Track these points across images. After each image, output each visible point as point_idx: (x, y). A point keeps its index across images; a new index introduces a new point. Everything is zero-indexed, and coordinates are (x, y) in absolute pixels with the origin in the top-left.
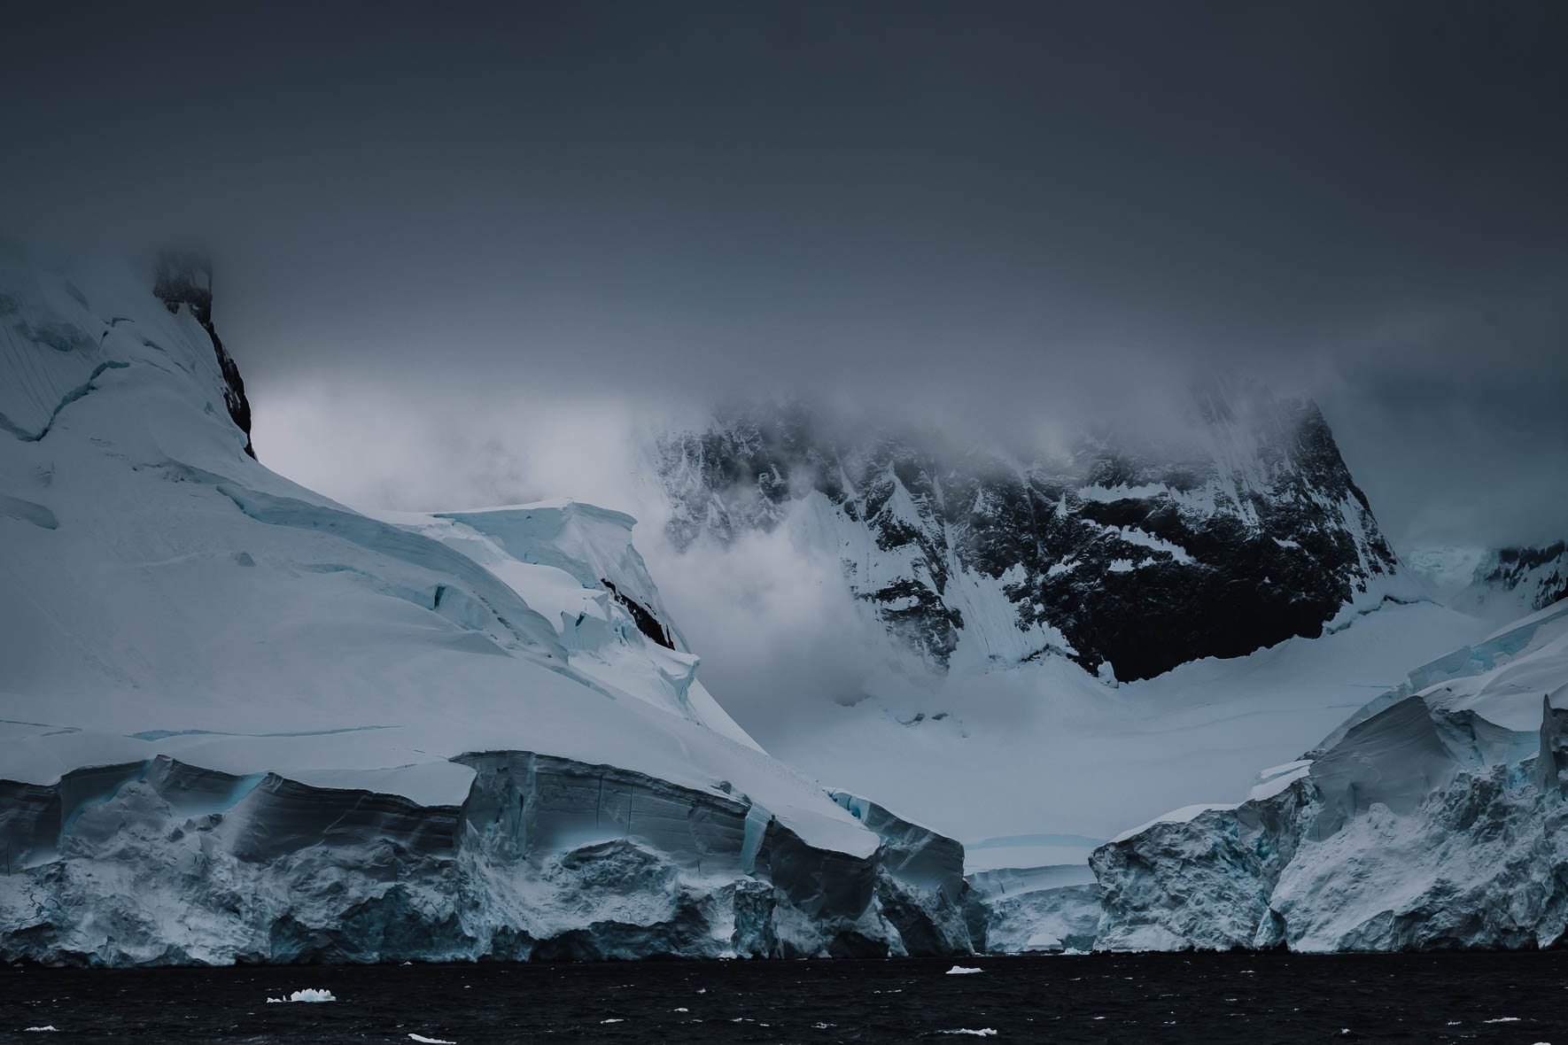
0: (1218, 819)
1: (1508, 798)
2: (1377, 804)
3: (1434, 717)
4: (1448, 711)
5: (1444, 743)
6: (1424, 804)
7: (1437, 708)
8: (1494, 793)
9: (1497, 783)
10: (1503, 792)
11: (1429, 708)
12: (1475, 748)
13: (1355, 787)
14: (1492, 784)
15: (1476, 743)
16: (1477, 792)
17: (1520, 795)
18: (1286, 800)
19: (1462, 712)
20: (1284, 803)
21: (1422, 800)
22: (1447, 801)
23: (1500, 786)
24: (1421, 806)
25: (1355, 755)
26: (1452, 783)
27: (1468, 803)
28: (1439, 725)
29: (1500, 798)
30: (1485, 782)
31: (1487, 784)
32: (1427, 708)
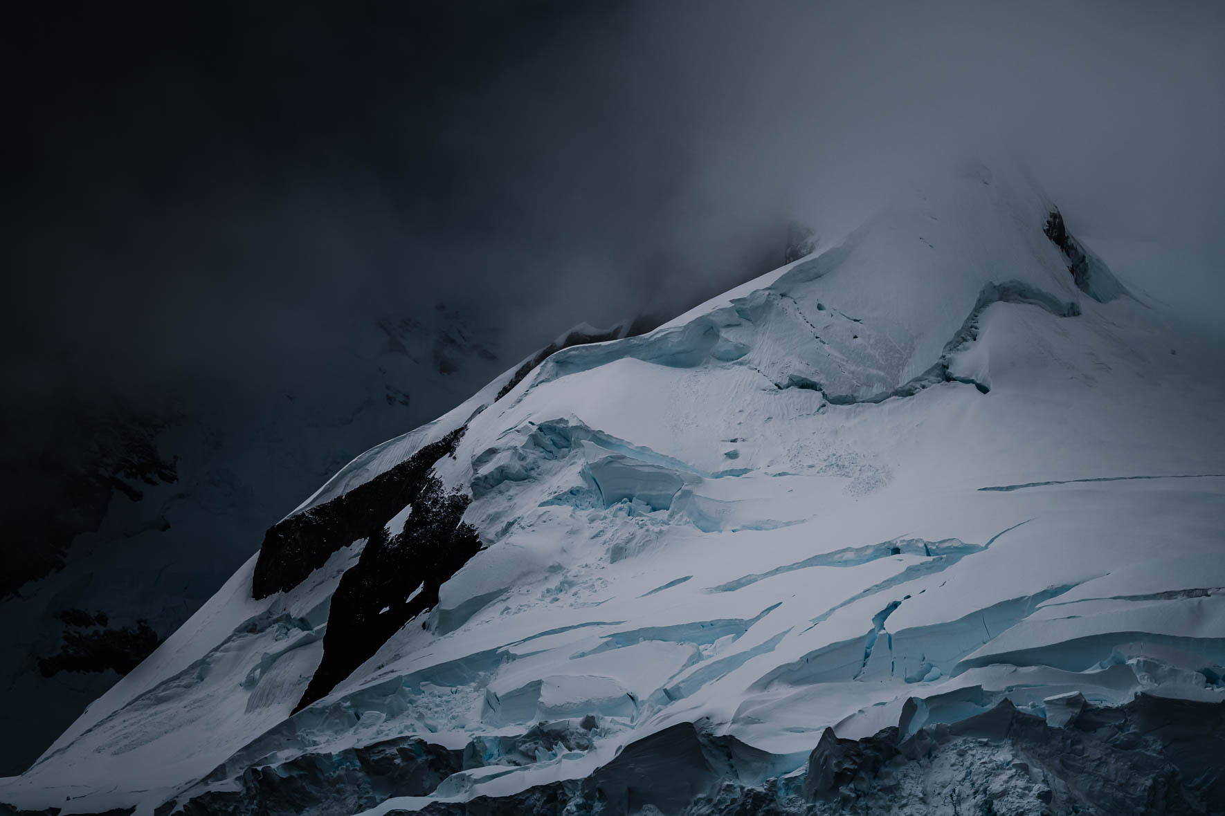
0: (444, 809)
1: (780, 806)
2: (649, 805)
3: (701, 739)
4: (712, 735)
5: (707, 761)
6: (689, 807)
7: (704, 732)
8: (767, 802)
9: (770, 793)
10: (775, 800)
11: (698, 732)
12: (732, 766)
13: (631, 791)
14: (766, 794)
15: (732, 761)
16: (750, 800)
17: (788, 804)
18: (528, 798)
19: (724, 736)
20: (525, 800)
21: (688, 803)
22: (715, 806)
23: (773, 796)
24: (686, 808)
25: (632, 766)
26: (719, 792)
27: (738, 808)
28: (704, 746)
29: (772, 805)
30: (759, 792)
31: (762, 794)
32: (695, 731)
